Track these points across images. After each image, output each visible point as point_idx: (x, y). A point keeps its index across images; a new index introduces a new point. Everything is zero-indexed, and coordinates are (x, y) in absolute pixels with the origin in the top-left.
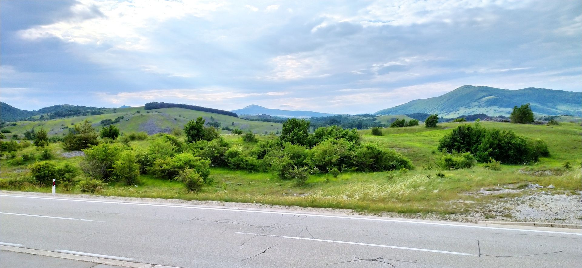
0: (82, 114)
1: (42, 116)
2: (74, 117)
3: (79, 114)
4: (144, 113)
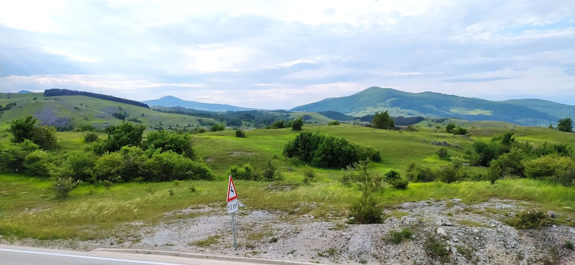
4: (41, 100)
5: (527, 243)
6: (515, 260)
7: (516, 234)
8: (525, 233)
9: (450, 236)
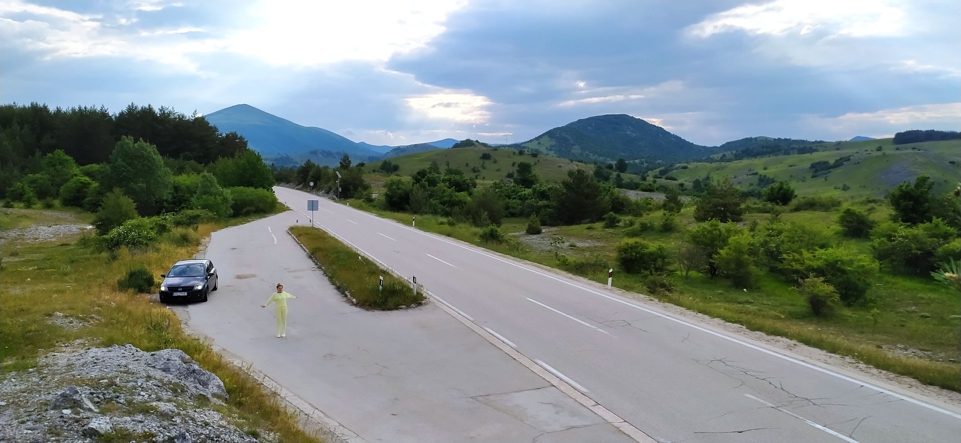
0: (783, 151)
1: (724, 156)
2: (770, 157)
3: (778, 153)
4: (889, 150)
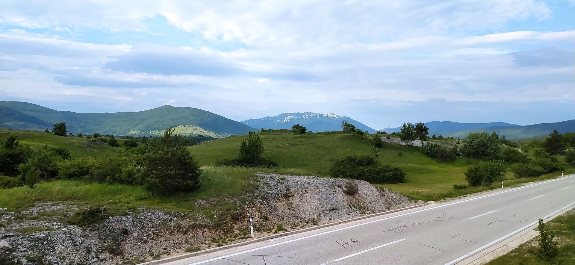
5: (91, 236)
6: (84, 255)
7: (80, 231)
8: (88, 228)
9: (15, 247)
